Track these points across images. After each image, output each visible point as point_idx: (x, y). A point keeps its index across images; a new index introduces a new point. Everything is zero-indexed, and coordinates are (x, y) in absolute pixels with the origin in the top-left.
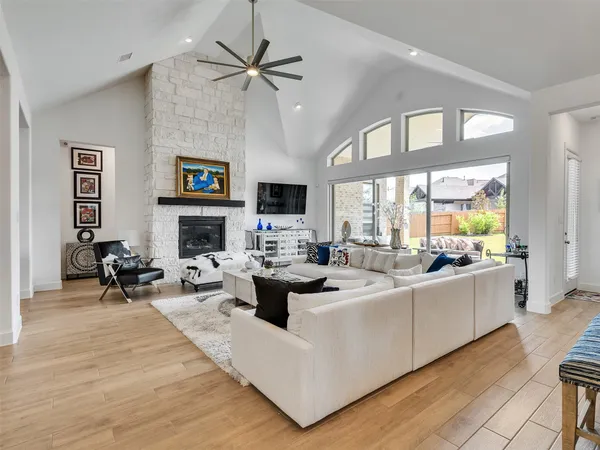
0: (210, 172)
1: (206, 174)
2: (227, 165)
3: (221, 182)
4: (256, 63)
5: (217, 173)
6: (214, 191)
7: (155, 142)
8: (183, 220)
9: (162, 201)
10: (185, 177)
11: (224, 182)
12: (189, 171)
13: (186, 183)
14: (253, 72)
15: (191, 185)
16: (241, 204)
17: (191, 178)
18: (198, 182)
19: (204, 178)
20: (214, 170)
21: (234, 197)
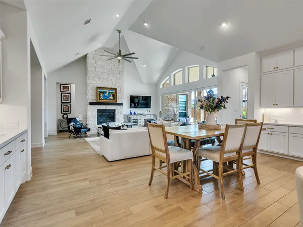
0: (109, 93)
1: (107, 93)
2: (116, 89)
3: (113, 96)
4: (120, 55)
5: (112, 92)
6: (111, 100)
7: (88, 82)
8: (99, 111)
9: (91, 104)
10: (100, 94)
11: (115, 96)
12: (101, 92)
13: (100, 97)
14: (119, 58)
15: (102, 97)
16: (121, 104)
17: (102, 95)
18: (104, 96)
19: (107, 94)
20: (111, 91)
21: (118, 101)
